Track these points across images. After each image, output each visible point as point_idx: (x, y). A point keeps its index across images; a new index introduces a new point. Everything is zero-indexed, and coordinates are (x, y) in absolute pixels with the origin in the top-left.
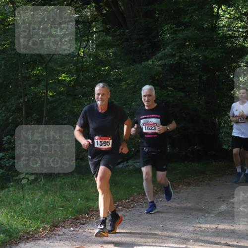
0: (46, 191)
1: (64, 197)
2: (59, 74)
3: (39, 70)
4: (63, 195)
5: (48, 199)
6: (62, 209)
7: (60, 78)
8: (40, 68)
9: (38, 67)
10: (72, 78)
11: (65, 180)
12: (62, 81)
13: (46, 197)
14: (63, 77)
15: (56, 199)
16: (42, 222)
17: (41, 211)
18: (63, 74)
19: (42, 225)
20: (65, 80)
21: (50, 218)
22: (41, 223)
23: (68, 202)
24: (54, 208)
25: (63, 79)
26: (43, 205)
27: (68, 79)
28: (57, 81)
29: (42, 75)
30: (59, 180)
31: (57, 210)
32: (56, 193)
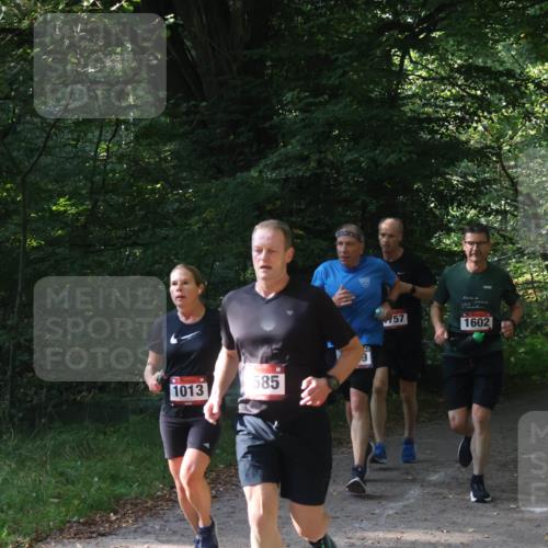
0: (22, 463)
1: (62, 474)
2: (53, 198)
3: (7, 190)
4: (60, 470)
5: (26, 479)
6: (56, 500)
7: (54, 208)
8: (9, 186)
9: (5, 184)
10: (81, 208)
11: (64, 436)
12: (59, 213)
13: (22, 474)
14: (62, 204)
15: (45, 479)
16: (12, 532)
17: (10, 507)
18: (62, 200)
19: (12, 538)
20: (65, 211)
21: (30, 523)
22: (9, 534)
23: (70, 487)
24: (38, 499)
25: (62, 209)
26: (15, 492)
27: (73, 210)
28: (47, 214)
29: (14, 201)
30: (49, 436)
31: (46, 503)
32: (43, 465)
